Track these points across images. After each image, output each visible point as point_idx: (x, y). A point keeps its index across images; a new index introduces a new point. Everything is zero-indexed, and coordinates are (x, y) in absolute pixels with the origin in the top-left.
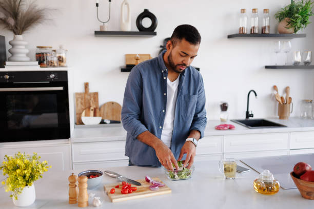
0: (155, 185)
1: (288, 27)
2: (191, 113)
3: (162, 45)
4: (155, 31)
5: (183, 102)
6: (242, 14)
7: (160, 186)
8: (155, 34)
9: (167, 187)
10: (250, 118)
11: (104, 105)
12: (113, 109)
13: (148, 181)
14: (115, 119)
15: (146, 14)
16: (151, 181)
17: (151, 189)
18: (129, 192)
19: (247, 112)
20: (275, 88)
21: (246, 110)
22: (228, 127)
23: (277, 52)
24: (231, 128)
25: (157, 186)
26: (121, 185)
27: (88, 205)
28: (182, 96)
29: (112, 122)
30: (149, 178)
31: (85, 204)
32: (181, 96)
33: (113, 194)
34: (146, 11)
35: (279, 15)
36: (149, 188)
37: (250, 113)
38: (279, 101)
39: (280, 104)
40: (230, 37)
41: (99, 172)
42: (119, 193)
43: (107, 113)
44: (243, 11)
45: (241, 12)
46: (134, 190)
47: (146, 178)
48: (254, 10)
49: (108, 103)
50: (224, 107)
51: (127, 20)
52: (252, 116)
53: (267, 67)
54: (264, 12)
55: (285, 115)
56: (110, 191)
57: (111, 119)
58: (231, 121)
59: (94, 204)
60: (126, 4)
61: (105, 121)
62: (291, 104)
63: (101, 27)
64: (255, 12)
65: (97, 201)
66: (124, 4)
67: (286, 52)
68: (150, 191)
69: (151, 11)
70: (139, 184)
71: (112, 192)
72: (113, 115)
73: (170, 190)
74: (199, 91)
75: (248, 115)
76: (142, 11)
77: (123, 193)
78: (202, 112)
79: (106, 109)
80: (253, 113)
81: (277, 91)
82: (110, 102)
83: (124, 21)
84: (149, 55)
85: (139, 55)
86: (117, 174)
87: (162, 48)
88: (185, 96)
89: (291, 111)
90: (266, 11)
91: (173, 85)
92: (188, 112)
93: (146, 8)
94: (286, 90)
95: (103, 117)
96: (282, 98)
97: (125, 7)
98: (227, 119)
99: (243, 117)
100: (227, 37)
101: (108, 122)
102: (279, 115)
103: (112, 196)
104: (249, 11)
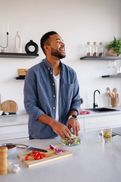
0: (59, 151)
1: (114, 52)
2: (70, 96)
4: (38, 53)
5: (64, 89)
6: (88, 45)
7: (63, 151)
8: (38, 55)
9: (68, 151)
10: (96, 107)
11: (5, 102)
12: (11, 105)
13: (52, 148)
14: (12, 112)
15: (31, 43)
16: (55, 147)
17: (57, 154)
18: (41, 158)
20: (108, 89)
21: (93, 103)
22: (86, 113)
23: (108, 68)
24: (88, 113)
25: (61, 151)
26: (32, 153)
27: (9, 172)
28: (64, 85)
29: (10, 114)
30: (53, 146)
31: (6, 172)
32: (62, 85)
33: (27, 161)
34: (31, 41)
35: (108, 47)
36: (55, 153)
37: (96, 104)
38: (111, 97)
39: (112, 98)
40: (81, 59)
41: (13, 144)
42: (32, 160)
43: (6, 108)
44: (88, 43)
45: (88, 44)
46: (44, 156)
47: (50, 146)
48: (95, 43)
49: (7, 101)
51: (19, 47)
52: (97, 106)
53: (103, 77)
54: (100, 45)
55: (115, 105)
56: (25, 159)
57: (9, 112)
58: (85, 109)
59: (14, 170)
60: (18, 36)
61: (6, 113)
62: (118, 98)
63: (2, 50)
64: (95, 44)
65: (16, 168)
66: (17, 36)
67: (114, 68)
68: (57, 156)
69: (34, 41)
70: (46, 151)
71: (26, 159)
72: (11, 109)
73: (71, 153)
74: (74, 82)
75: (95, 106)
76: (29, 41)
77: (36, 159)
78: (78, 96)
79: (6, 105)
80: (97, 104)
81: (109, 90)
82: (8, 101)
83: (17, 47)
85: (27, 69)
86: (25, 146)
88: (65, 85)
89: (118, 102)
90: (101, 44)
91: (57, 78)
92: (68, 96)
93: (31, 39)
94: (115, 90)
95: (4, 111)
96: (113, 95)
97: (17, 38)
98: (83, 109)
99: (92, 107)
100: (80, 59)
101: (7, 114)
102: (112, 105)
103: (28, 162)
104: (92, 43)
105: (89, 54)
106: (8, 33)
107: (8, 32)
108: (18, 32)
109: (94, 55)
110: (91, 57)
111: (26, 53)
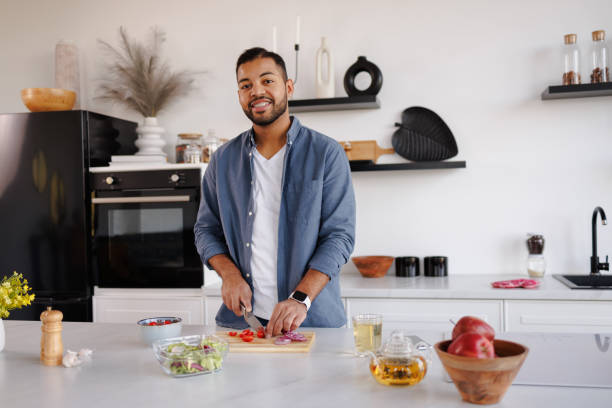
3: (400, 121)
6: (568, 47)
10: (603, 272)
15: (362, 65)
19: (594, 259)
21: (591, 255)
34: (362, 60)
37: (602, 260)
44: (569, 39)
45: (565, 43)
50: (535, 246)
51: (326, 82)
52: (607, 269)
58: (553, 276)
60: (324, 51)
66: (321, 51)
75: (596, 265)
76: (354, 60)
80: (608, 261)
83: (320, 81)
84: (374, 142)
85: (350, 142)
87: (397, 128)
93: (362, 54)
99: (586, 270)
104: (584, 38)
105: (569, 76)
106: (297, 47)
107: (298, 43)
108: (323, 39)
109: (592, 77)
110: (582, 88)
111: (345, 95)
